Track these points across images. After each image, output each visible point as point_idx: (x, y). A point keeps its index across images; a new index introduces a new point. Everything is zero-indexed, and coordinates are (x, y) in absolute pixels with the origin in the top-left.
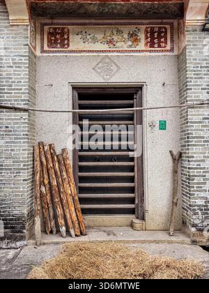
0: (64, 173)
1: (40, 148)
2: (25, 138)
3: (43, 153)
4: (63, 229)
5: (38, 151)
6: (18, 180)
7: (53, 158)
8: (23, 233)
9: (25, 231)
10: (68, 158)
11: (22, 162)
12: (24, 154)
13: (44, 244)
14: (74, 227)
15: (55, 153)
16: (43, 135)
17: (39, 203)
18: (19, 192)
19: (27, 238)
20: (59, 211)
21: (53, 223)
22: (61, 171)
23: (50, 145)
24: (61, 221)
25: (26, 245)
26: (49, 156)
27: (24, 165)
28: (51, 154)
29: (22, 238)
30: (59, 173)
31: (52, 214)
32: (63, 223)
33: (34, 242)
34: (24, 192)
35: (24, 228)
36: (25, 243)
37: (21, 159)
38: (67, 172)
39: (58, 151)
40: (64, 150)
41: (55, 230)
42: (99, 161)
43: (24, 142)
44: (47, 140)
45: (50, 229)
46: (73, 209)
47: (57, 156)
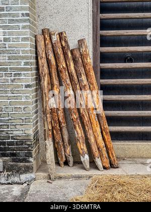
0: (84, 77)
1: (45, 39)
2: (25, 21)
3: (50, 46)
4: (86, 158)
5: (43, 42)
6: (18, 86)
7: (65, 54)
8: (29, 162)
9: (31, 159)
10: (87, 55)
11: (23, 58)
12: (25, 46)
13: (60, 178)
14: (101, 156)
15: (68, 46)
16: (48, 19)
17: (49, 120)
18: (21, 103)
19: (35, 169)
20: (79, 133)
21: (68, 150)
22: (79, 75)
23: (60, 34)
24: (82, 147)
25: (35, 179)
26: (60, 51)
27: (26, 64)
28: (63, 48)
29: (28, 169)
30: (76, 77)
31: (66, 137)
32: (85, 149)
33: (46, 174)
34: (28, 103)
35: (30, 155)
36: (33, 175)
37: (21, 54)
38: (87, 75)
39: (73, 44)
40: (81, 42)
41: (71, 160)
42: (130, 61)
43: (24, 27)
44: (55, 26)
45: (64, 159)
46: (98, 130)
47: (72, 52)
